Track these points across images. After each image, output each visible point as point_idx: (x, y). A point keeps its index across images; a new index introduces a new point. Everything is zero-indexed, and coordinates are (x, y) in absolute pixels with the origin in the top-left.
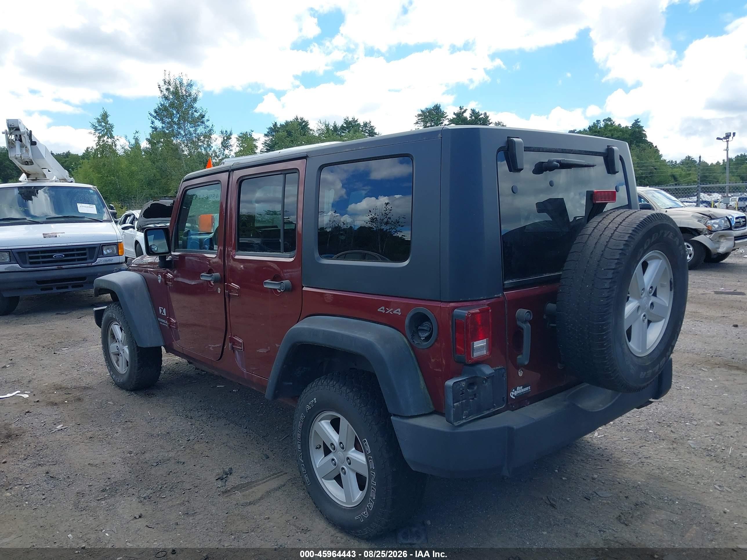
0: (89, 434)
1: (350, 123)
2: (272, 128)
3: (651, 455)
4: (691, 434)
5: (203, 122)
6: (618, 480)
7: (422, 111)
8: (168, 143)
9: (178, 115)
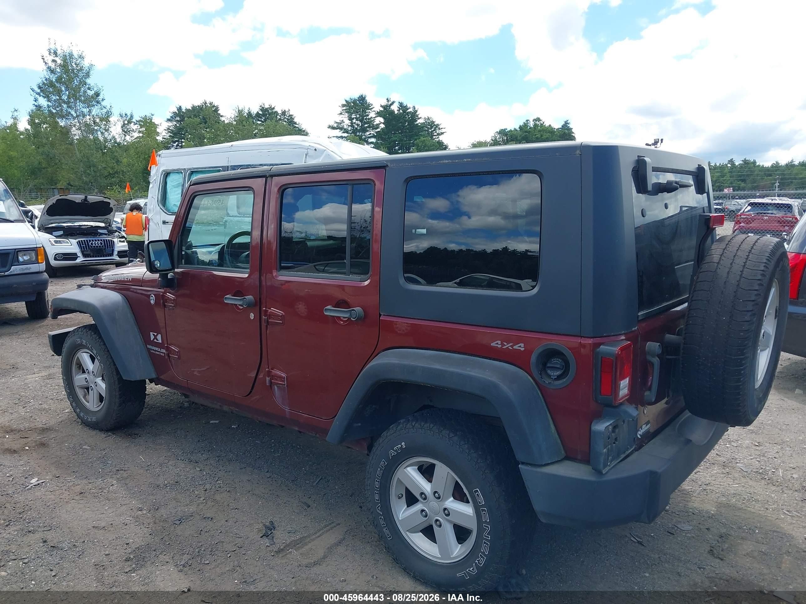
0: (78, 489)
1: (267, 110)
2: (176, 113)
3: (710, 482)
4: (737, 457)
5: (98, 102)
6: (691, 510)
7: (346, 101)
8: (55, 125)
9: (67, 93)
